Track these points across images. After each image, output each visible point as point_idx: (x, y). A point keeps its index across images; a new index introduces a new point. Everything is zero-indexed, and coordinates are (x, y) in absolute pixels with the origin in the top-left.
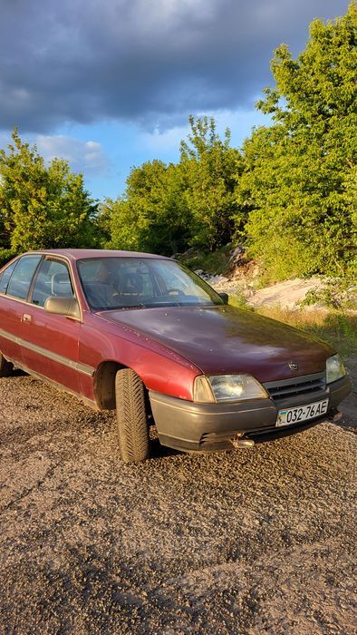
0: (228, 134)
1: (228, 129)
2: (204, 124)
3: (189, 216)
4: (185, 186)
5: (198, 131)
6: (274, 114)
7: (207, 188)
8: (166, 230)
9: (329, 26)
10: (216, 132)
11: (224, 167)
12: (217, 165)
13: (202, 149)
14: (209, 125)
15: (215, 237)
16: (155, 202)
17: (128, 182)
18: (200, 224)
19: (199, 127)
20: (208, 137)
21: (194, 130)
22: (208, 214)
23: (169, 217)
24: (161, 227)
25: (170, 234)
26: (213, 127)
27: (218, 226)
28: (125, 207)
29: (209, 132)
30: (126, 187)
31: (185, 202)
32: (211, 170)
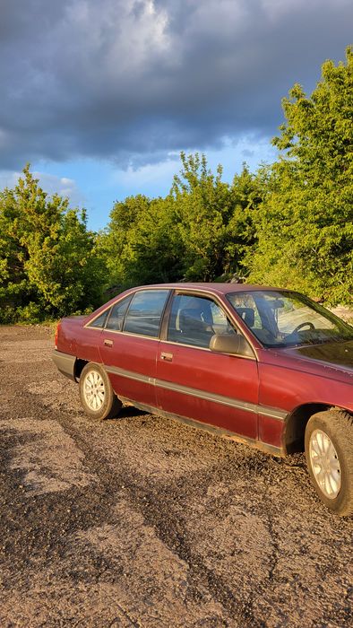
0: (220, 170)
1: (220, 166)
2: (195, 159)
3: (182, 248)
4: (177, 219)
5: (189, 166)
6: (290, 149)
7: (201, 221)
8: (156, 262)
9: (341, 67)
10: (207, 168)
11: (217, 201)
12: (211, 199)
13: (195, 183)
14: (201, 161)
15: (209, 268)
16: (145, 235)
17: (112, 216)
18: (194, 256)
19: (191, 163)
20: (199, 173)
21: (186, 166)
22: (203, 246)
23: (159, 249)
24: (150, 258)
25: (160, 266)
26: (204, 163)
27: (212, 257)
28: (109, 240)
29: (200, 167)
30: (110, 220)
31: (178, 235)
32: (206, 203)
